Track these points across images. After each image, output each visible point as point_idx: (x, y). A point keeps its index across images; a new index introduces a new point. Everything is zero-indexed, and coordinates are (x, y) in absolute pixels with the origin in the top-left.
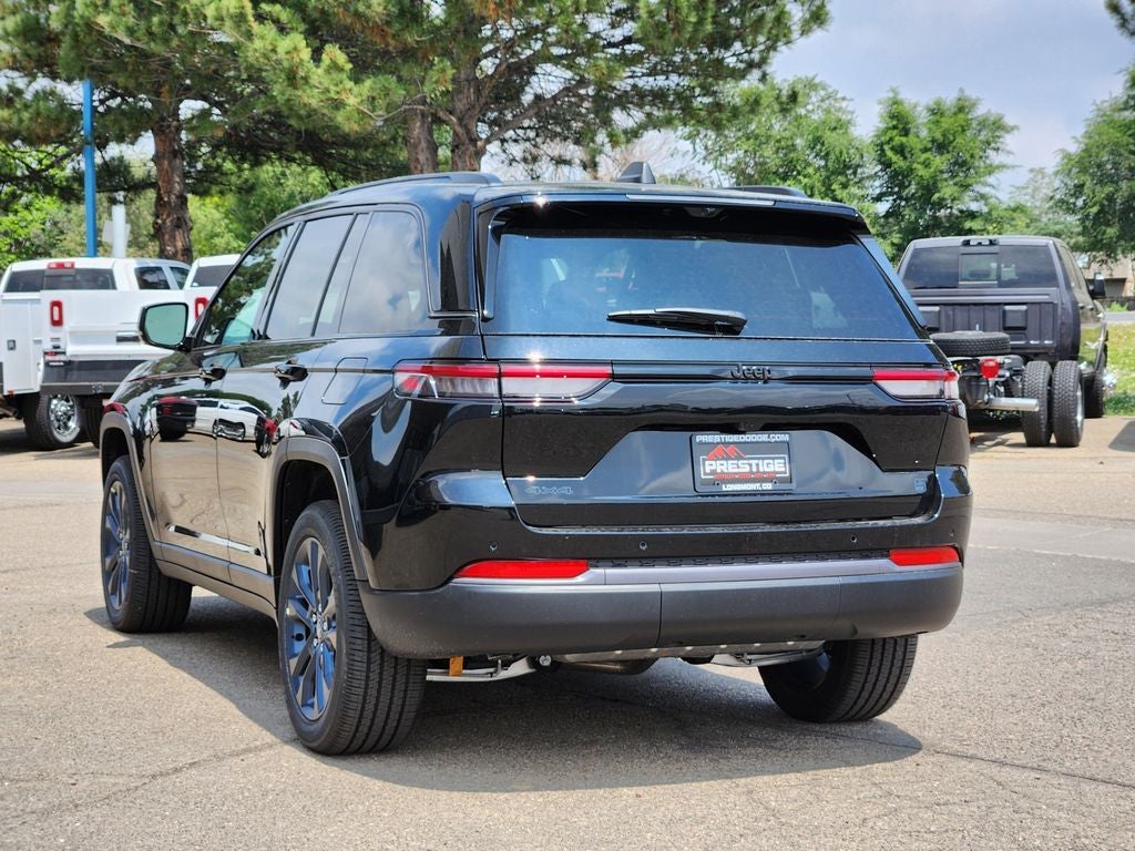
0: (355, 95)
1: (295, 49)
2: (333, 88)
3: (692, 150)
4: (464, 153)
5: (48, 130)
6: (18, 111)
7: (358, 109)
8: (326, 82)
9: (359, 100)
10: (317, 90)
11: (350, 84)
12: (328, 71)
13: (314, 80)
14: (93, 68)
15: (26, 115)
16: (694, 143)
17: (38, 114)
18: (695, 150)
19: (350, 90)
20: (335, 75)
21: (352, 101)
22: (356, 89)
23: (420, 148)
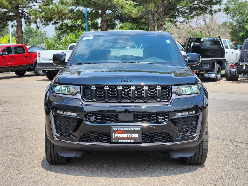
0: (134, 10)
1: (123, 1)
2: (130, 9)
3: (227, 17)
4: (160, 21)
5: (78, 17)
6: (73, 14)
7: (135, 13)
8: (129, 8)
9: (135, 11)
10: (127, 9)
11: (133, 8)
12: (129, 6)
13: (127, 7)
14: (86, 5)
15: (74, 15)
16: (228, 15)
17: (76, 14)
18: (228, 16)
19: (134, 9)
20: (130, 6)
21: (134, 11)
22: (135, 9)
23: (151, 20)
